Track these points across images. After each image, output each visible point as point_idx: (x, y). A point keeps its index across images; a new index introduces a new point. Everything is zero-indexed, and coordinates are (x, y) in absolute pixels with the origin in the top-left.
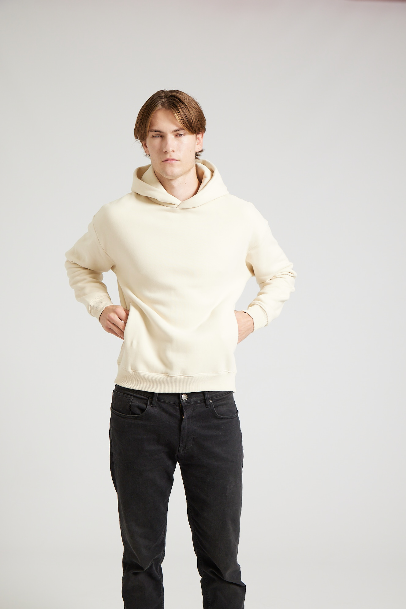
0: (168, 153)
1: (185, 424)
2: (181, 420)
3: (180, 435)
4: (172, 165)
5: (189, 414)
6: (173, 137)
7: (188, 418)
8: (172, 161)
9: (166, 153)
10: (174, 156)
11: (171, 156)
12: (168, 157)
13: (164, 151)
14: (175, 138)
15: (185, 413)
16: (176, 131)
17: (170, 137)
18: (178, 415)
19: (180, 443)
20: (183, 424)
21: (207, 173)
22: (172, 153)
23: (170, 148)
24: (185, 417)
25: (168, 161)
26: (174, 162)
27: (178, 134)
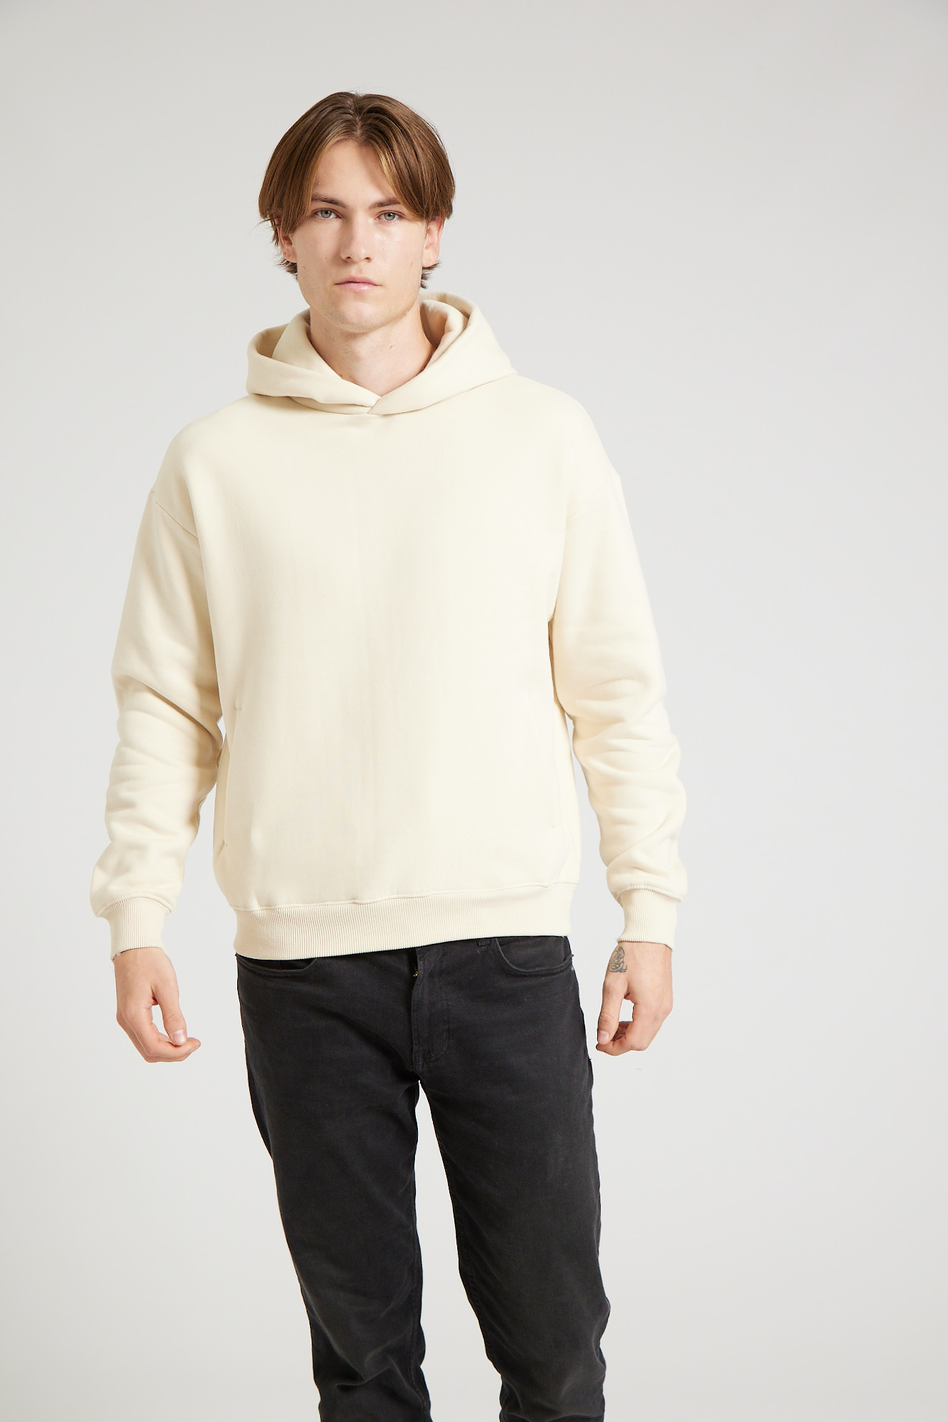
0: (354, 263)
1: (421, 992)
2: (412, 981)
3: (410, 1022)
4: (360, 296)
5: (433, 965)
6: (371, 221)
7: (431, 975)
8: (361, 285)
9: (348, 261)
10: (367, 271)
11: (360, 271)
12: (353, 272)
13: (344, 257)
14: (375, 224)
15: (420, 963)
16: (381, 204)
17: (363, 222)
18: (405, 969)
19: (412, 1044)
20: (417, 992)
21: (455, 318)
22: (364, 264)
23: (359, 250)
24: (422, 972)
25: (352, 285)
26: (365, 288)
27: (384, 212)
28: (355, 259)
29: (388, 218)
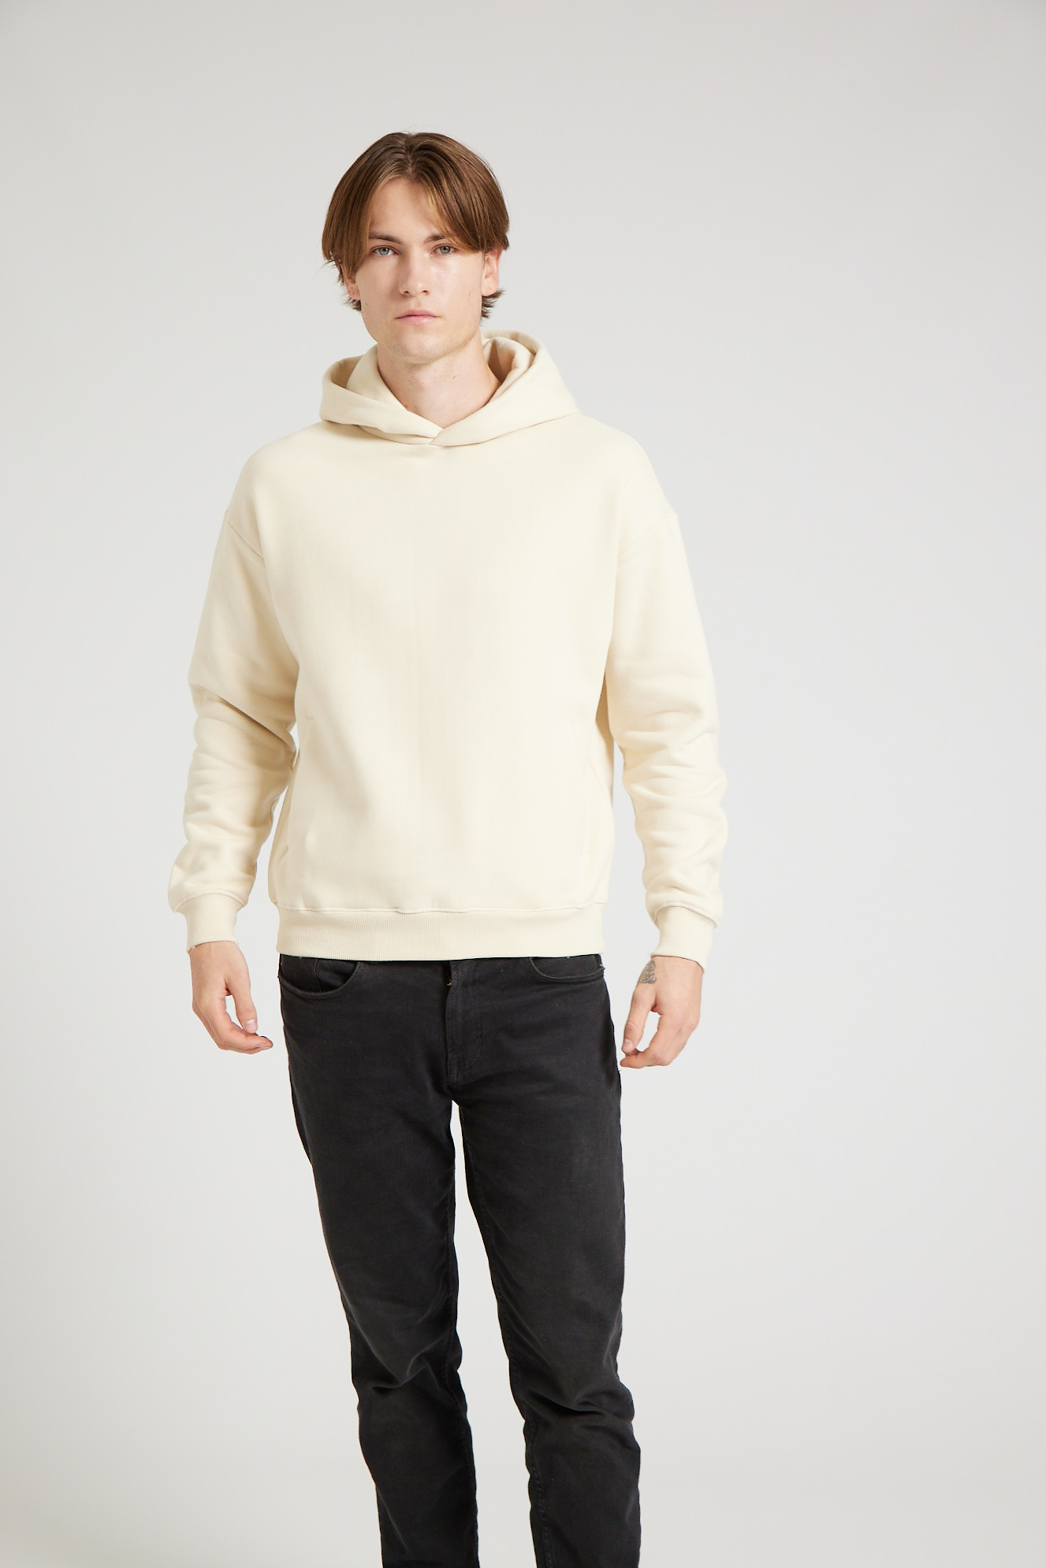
0: (412, 296)
1: (454, 1002)
2: (445, 991)
3: (445, 1030)
4: (420, 328)
5: (465, 978)
6: (427, 255)
7: (465, 985)
8: (420, 318)
9: (406, 295)
10: (427, 304)
11: (419, 304)
12: (412, 305)
13: (402, 291)
14: (431, 258)
15: (454, 973)
16: (436, 238)
17: (419, 256)
18: (438, 979)
20: (451, 1002)
21: (521, 356)
22: (422, 296)
23: (417, 285)
24: (456, 981)
25: (412, 318)
26: (425, 320)
27: (439, 247)
28: (412, 292)
29: (444, 251)
